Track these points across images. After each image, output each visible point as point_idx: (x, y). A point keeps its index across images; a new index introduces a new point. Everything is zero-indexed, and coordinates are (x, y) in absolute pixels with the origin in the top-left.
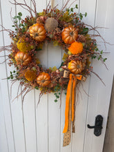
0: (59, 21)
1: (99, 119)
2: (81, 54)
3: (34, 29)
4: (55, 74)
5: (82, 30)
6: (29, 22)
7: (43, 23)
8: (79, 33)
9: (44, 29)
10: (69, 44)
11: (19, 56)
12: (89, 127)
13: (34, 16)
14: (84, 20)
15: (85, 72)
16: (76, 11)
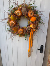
0: (27, 9)
2: (35, 21)
3: (17, 12)
4: (25, 29)
7: (21, 9)
8: (34, 13)
9: (21, 12)
10: (31, 17)
11: (11, 22)
12: (38, 49)
13: (17, 7)
15: (37, 28)
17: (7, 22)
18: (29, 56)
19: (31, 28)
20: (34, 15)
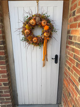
0: (40, 19)
1: (56, 56)
2: (48, 30)
3: (32, 21)
4: (39, 38)
5: (48, 21)
6: (30, 19)
7: (35, 19)
9: (35, 21)
10: (44, 26)
11: (27, 31)
12: (52, 59)
13: (31, 16)
14: (49, 18)
16: (46, 15)
17: (22, 31)
18: (44, 65)
19: (45, 36)
20: (47, 24)
